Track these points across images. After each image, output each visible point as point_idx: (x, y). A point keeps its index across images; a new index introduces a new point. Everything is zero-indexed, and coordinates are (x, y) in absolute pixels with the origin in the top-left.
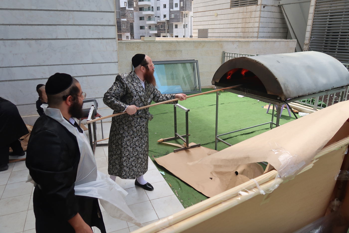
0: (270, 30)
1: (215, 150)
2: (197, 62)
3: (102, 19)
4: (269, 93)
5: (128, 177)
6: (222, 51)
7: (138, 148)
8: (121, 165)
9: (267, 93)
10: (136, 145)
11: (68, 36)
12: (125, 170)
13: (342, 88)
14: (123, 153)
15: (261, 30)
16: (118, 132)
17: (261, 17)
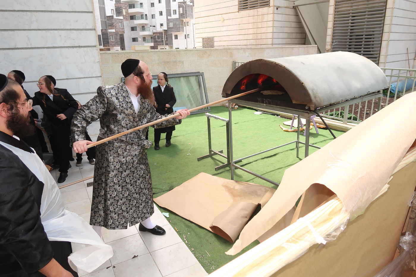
0: (286, 36)
1: (232, 179)
2: (202, 74)
3: (77, 21)
4: (294, 102)
5: (118, 227)
6: (232, 60)
7: (129, 186)
8: (106, 210)
9: (292, 102)
10: (127, 182)
11: (31, 44)
12: (112, 218)
13: (378, 93)
14: (109, 194)
15: (276, 35)
16: (101, 165)
17: (274, 21)
